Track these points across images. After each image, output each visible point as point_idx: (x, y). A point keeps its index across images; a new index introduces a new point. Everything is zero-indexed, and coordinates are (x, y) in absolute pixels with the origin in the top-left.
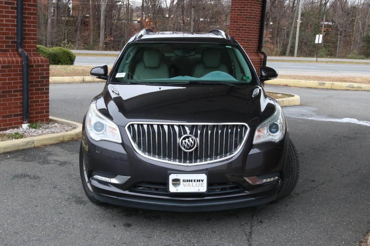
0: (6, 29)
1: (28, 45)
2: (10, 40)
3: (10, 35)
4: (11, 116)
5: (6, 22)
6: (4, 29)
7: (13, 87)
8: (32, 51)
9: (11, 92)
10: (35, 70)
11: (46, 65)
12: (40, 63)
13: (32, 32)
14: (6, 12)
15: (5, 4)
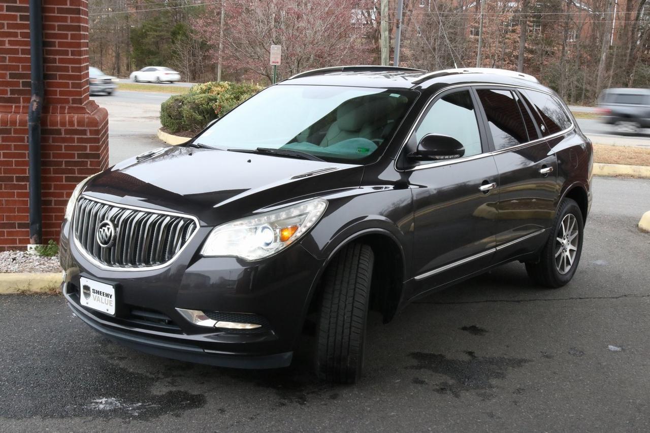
0: (11, 60)
1: (60, 90)
2: (21, 81)
3: (20, 70)
4: (12, 226)
5: (11, 45)
6: (8, 58)
7: (15, 171)
8: (71, 102)
9: (11, 179)
10: (64, 140)
11: (90, 130)
12: (76, 127)
13: (70, 64)
14: (9, 26)
15: (7, 11)
